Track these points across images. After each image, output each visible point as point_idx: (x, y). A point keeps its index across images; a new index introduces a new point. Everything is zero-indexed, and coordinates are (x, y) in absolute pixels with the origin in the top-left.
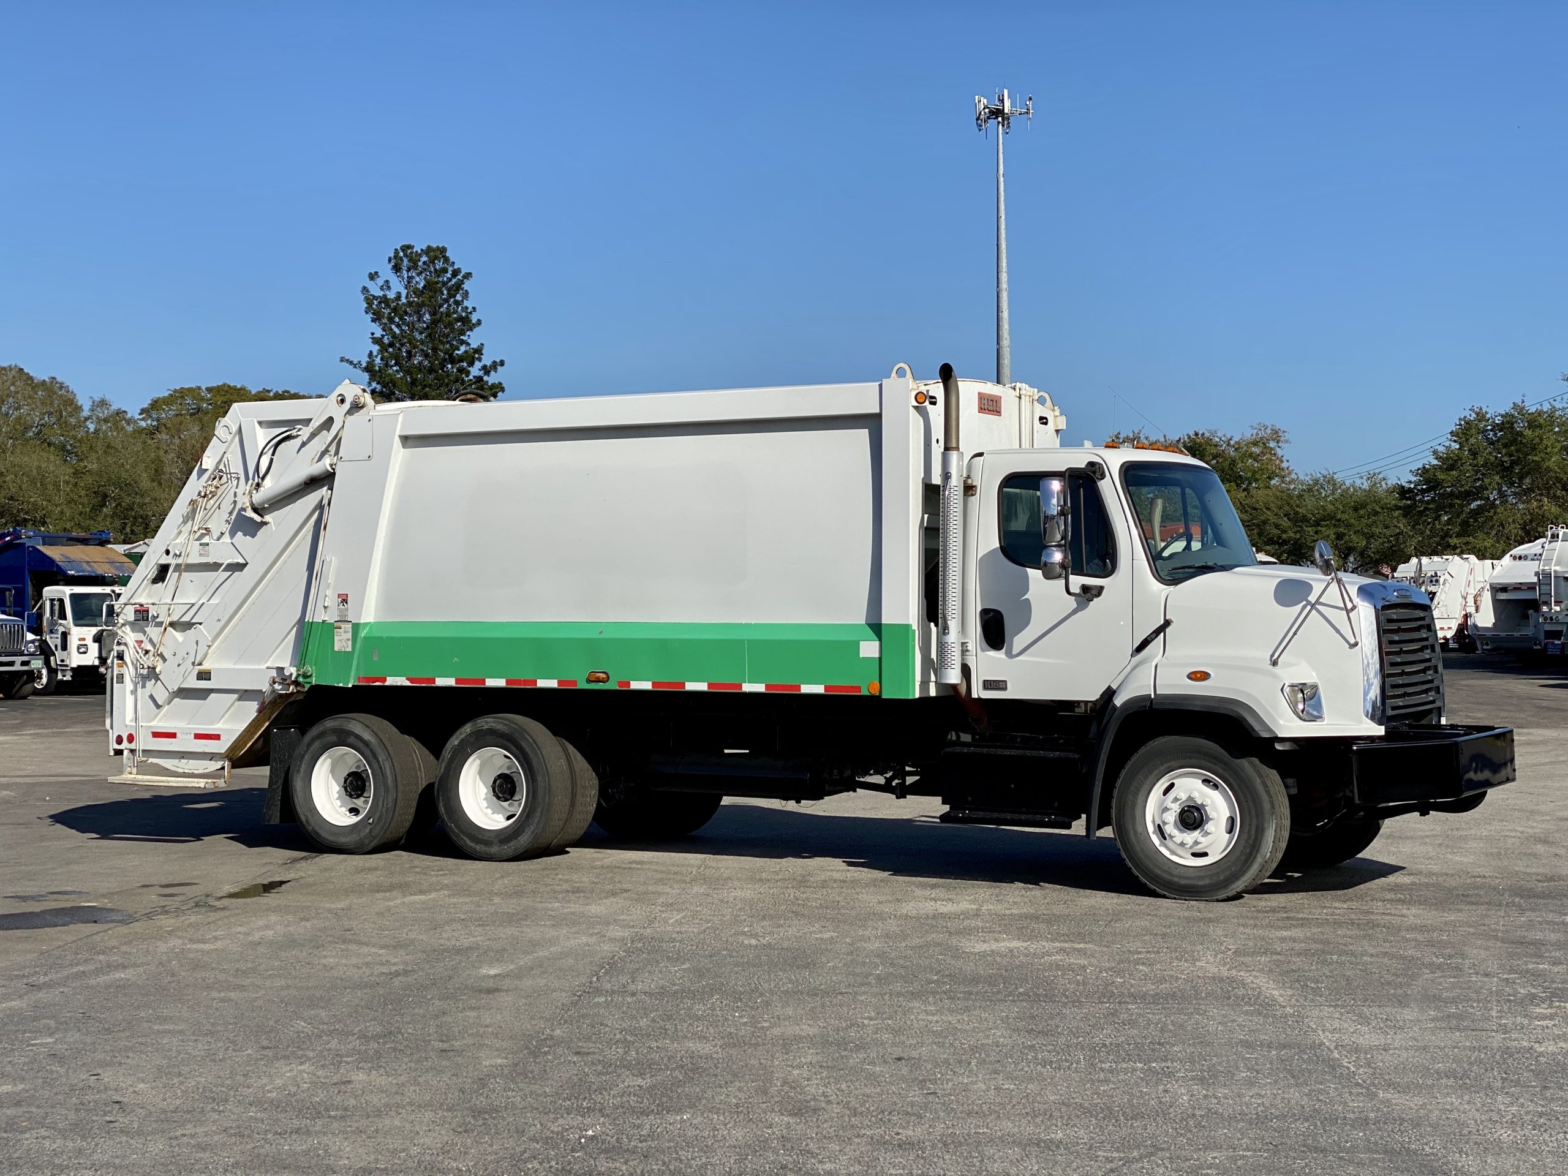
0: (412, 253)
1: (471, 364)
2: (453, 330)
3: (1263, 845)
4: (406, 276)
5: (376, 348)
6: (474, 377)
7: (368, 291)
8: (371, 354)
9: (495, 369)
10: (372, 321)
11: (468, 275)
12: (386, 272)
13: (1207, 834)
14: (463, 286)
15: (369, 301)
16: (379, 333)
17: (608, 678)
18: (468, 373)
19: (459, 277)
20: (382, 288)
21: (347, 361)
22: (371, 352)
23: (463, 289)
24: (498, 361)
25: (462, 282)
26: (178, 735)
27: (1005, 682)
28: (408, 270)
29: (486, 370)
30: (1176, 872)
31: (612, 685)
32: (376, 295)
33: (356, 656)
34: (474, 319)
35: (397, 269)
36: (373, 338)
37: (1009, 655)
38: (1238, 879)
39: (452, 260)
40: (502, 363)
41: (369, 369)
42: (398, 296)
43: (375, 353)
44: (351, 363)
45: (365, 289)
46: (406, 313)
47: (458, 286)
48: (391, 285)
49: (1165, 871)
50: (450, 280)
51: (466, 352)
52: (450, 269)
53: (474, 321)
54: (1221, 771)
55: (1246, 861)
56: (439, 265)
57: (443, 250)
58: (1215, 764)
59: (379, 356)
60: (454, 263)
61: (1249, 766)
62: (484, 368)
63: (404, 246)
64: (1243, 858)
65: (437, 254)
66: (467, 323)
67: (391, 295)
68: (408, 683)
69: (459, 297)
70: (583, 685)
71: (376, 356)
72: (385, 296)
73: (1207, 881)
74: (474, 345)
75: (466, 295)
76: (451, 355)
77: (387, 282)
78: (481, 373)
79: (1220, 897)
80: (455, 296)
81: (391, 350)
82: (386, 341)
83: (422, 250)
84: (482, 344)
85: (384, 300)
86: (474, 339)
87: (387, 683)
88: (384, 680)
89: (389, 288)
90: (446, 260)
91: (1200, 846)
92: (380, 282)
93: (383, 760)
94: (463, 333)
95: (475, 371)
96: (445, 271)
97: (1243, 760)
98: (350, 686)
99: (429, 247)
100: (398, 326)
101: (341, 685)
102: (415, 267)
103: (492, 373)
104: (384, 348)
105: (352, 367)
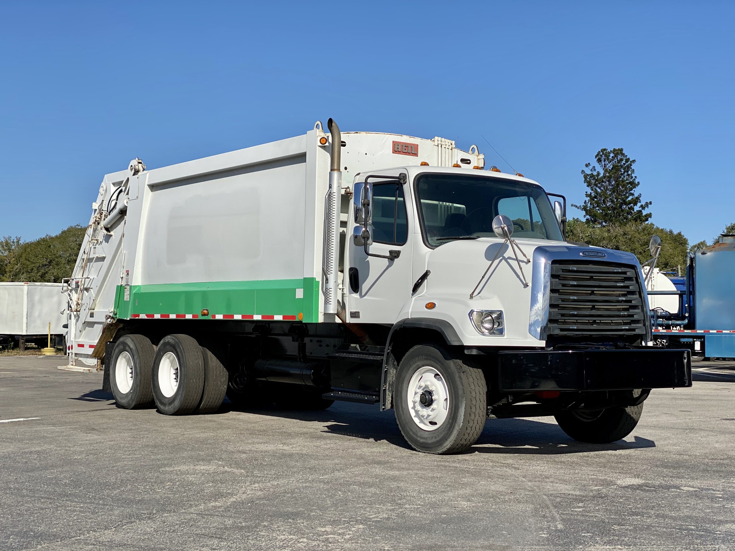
0: (606, 152)
1: (635, 204)
2: (626, 189)
3: (459, 418)
4: (603, 164)
5: (588, 199)
6: (637, 211)
7: (584, 172)
8: (585, 202)
9: (647, 206)
10: (587, 186)
11: (634, 161)
12: (594, 162)
13: (433, 410)
14: (631, 167)
15: (585, 177)
16: (589, 191)
17: (208, 313)
18: (633, 209)
19: (629, 162)
20: (591, 170)
21: (574, 206)
22: (586, 201)
23: (631, 168)
24: (649, 202)
25: (631, 165)
26: (85, 346)
27: (359, 312)
28: (605, 161)
29: (643, 207)
30: (420, 433)
31: (209, 318)
32: (588, 174)
33: (130, 303)
34: (636, 182)
35: (599, 161)
36: (586, 194)
37: (361, 296)
38: (446, 440)
39: (626, 155)
40: (651, 203)
41: (585, 208)
42: (599, 174)
43: (587, 202)
44: (576, 206)
45: (583, 172)
46: (603, 181)
47: (629, 167)
48: (596, 168)
49: (414, 433)
50: (624, 164)
51: (632, 199)
52: (625, 158)
53: (637, 183)
54: (440, 368)
55: (450, 428)
56: (619, 157)
57: (621, 150)
58: (436, 363)
59: (589, 203)
60: (627, 156)
61: (454, 364)
62: (642, 206)
63: (603, 149)
64: (449, 426)
65: (619, 152)
66: (634, 185)
67: (595, 173)
68: (146, 318)
69: (630, 173)
70: (201, 318)
71: (588, 203)
72: (592, 174)
73: (434, 440)
74: (636, 195)
75: (633, 171)
76: (624, 201)
77: (594, 167)
78: (640, 209)
79: (440, 451)
80: (628, 172)
81: (596, 200)
82: (593, 195)
83: (611, 151)
84: (640, 194)
85: (592, 176)
86: (636, 192)
87: (140, 318)
88: (138, 316)
89: (595, 170)
90: (623, 154)
91: (430, 417)
92: (591, 167)
93: (136, 359)
94: (631, 189)
95: (637, 208)
96: (622, 160)
97: (450, 361)
98: (128, 319)
99: (614, 149)
100: (600, 188)
101: (125, 319)
102: (608, 159)
103: (646, 208)
104: (592, 199)
105: (577, 208)
